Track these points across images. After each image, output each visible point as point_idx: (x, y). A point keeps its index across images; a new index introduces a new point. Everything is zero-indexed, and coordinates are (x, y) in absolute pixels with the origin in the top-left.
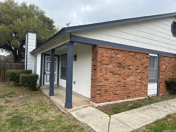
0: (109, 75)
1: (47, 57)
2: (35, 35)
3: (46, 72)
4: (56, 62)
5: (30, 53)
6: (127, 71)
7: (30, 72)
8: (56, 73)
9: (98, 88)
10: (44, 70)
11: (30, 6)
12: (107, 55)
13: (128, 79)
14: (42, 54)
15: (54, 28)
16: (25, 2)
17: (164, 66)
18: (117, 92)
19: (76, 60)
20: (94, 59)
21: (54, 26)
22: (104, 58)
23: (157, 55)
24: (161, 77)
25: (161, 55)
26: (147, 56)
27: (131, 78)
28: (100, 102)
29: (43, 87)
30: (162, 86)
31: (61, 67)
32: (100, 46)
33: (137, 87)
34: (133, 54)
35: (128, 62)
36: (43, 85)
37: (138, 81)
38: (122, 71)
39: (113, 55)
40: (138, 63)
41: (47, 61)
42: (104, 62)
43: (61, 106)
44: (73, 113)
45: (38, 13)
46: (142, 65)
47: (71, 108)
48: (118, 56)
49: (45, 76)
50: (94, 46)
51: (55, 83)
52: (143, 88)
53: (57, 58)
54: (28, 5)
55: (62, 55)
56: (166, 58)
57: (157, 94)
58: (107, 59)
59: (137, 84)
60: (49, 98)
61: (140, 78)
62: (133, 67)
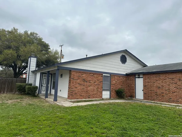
0: (77, 85)
1: (44, 75)
2: (36, 59)
3: (43, 84)
4: (50, 78)
5: (32, 71)
6: (88, 84)
7: (31, 85)
8: (49, 85)
9: (71, 92)
10: (42, 84)
11: (31, 34)
12: (77, 75)
13: (89, 88)
14: (41, 73)
15: (49, 50)
16: (27, 30)
17: (114, 81)
18: (82, 95)
19: (62, 77)
20: (70, 77)
21: (50, 49)
22: (74, 77)
23: (109, 75)
24: (112, 88)
25: (112, 75)
26: (102, 75)
27: (91, 87)
28: (72, 99)
29: (40, 95)
30: (113, 94)
31: (53, 82)
32: (72, 71)
33: (95, 93)
34: (92, 75)
35: (89, 79)
36: (41, 93)
37: (96, 89)
38: (85, 83)
39: (80, 75)
40: (95, 79)
41: (43, 78)
42: (74, 79)
43: (52, 101)
44: (57, 103)
45: (37, 38)
46: (98, 80)
47: (57, 101)
48: (83, 75)
49: (42, 87)
50: (70, 71)
51: (49, 92)
52: (99, 93)
53: (50, 75)
54: (29, 33)
55: (54, 74)
56: (116, 77)
57: (110, 98)
58: (76, 77)
59: (95, 91)
60: (45, 100)
61: (96, 87)
62: (92, 82)
